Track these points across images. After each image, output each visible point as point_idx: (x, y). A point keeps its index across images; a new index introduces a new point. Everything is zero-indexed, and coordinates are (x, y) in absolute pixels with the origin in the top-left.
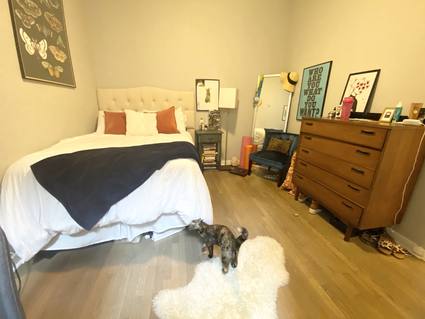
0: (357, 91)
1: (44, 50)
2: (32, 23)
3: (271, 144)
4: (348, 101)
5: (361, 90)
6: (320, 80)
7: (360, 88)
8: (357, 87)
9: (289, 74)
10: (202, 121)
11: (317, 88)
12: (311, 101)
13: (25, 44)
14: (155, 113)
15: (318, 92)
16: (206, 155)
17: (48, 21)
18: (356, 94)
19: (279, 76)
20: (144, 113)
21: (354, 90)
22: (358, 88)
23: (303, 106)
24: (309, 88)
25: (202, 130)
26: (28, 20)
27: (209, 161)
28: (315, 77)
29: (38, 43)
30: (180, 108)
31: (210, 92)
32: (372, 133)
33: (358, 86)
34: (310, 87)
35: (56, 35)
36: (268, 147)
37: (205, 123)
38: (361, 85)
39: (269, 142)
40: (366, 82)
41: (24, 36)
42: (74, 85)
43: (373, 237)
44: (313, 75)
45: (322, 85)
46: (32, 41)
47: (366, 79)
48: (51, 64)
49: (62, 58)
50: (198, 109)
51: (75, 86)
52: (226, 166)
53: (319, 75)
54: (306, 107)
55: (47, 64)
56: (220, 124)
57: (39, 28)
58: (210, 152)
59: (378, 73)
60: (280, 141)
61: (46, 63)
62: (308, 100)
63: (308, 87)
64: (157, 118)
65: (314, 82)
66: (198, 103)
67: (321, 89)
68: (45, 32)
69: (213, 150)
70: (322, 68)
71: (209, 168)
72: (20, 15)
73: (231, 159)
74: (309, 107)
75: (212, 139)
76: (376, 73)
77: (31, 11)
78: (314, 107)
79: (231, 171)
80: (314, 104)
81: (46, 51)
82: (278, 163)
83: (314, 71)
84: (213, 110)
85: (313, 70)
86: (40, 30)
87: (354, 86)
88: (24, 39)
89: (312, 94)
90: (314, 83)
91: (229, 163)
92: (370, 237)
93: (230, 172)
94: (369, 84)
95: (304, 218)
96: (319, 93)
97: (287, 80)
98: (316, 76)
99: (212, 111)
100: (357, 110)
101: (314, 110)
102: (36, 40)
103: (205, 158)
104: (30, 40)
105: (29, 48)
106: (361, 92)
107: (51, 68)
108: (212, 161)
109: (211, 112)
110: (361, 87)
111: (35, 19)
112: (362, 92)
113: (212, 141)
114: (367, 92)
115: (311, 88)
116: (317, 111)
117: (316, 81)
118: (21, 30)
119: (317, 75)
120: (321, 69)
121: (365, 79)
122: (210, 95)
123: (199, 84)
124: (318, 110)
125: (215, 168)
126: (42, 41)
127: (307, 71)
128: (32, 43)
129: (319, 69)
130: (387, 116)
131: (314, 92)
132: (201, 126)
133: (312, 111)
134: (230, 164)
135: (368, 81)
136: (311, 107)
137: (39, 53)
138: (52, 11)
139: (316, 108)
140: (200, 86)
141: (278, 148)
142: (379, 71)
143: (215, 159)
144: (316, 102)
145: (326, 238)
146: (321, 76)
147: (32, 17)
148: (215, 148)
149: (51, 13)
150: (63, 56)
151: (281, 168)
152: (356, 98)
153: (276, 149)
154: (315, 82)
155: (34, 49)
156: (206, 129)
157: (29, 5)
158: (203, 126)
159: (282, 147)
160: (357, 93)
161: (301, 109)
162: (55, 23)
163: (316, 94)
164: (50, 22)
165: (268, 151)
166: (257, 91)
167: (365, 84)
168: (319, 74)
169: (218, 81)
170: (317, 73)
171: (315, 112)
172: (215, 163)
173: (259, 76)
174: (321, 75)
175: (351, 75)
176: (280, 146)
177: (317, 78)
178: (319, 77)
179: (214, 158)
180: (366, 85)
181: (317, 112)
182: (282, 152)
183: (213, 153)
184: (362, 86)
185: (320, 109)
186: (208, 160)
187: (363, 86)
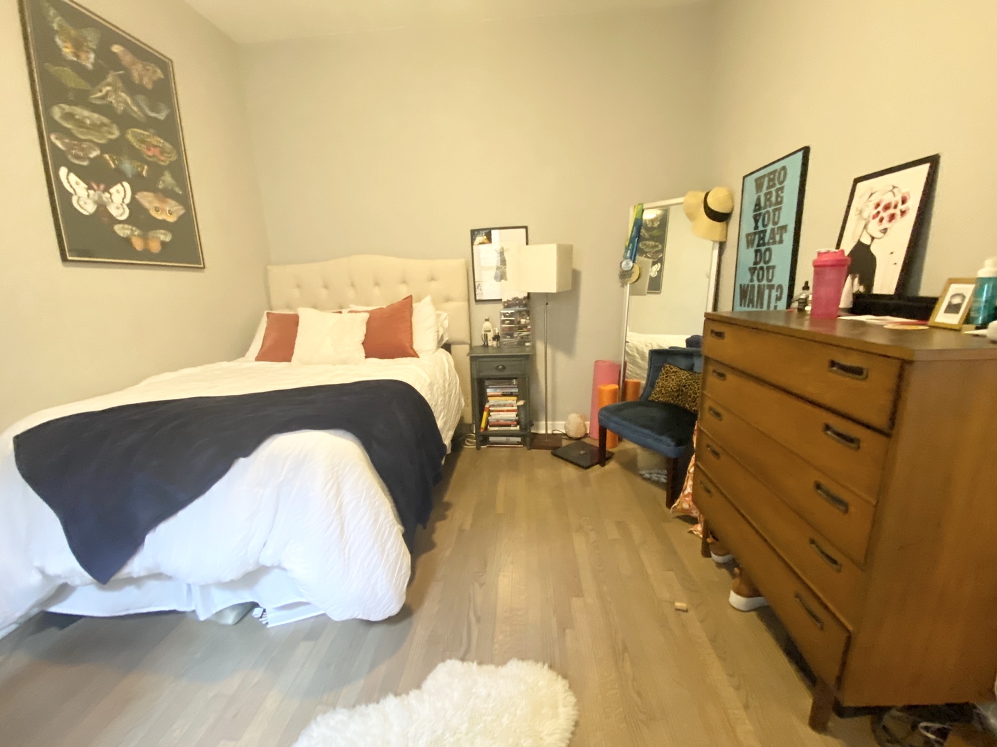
0: (874, 228)
1: (123, 202)
2: (94, 154)
3: (660, 382)
4: (829, 263)
5: (885, 224)
6: (781, 203)
7: (881, 220)
8: (874, 217)
9: (707, 195)
10: (487, 324)
11: (776, 227)
12: (762, 264)
13: (71, 195)
14: (364, 312)
15: (777, 238)
16: (493, 406)
17: (137, 146)
18: (873, 238)
19: (682, 203)
20: (351, 312)
21: (865, 227)
22: (878, 219)
23: (745, 279)
24: (756, 227)
25: (487, 345)
26: (82, 150)
27: (502, 422)
28: (768, 196)
29: (107, 190)
30: (428, 299)
31: (506, 255)
32: (856, 372)
33: (878, 213)
34: (760, 224)
35: (157, 170)
36: (653, 392)
37: (494, 331)
38: (887, 207)
39: (657, 378)
40: (899, 199)
41: (70, 181)
42: (201, 264)
43: (927, 729)
44: (764, 190)
45: (787, 217)
46: (90, 188)
47: (900, 191)
48: (138, 227)
49: (171, 214)
50: (477, 298)
51: (202, 266)
52: (546, 435)
53: (777, 191)
54: (752, 280)
55: (128, 229)
56: (529, 330)
57: (111, 162)
58: (503, 400)
59: (931, 167)
60: (684, 375)
61: (126, 226)
62: (756, 263)
63: (754, 225)
64: (369, 323)
65: (768, 209)
66: (476, 284)
67: (784, 228)
68: (128, 166)
69: (511, 395)
70: (784, 168)
71: (504, 439)
72: (63, 143)
73: (565, 419)
74: (759, 280)
75: (504, 368)
76: (925, 168)
77: (91, 132)
78: (771, 281)
79: (558, 452)
80: (771, 271)
81: (128, 205)
82: (664, 438)
83: (766, 179)
84: (510, 299)
85: (763, 177)
86: (113, 166)
87: (865, 215)
88: (71, 186)
89: (764, 244)
90: (768, 212)
91: (559, 427)
92: (914, 727)
93: (555, 455)
94: (908, 204)
95: (702, 622)
96: (781, 242)
97: (702, 209)
98: (770, 193)
99: (508, 301)
100: (877, 289)
101: (771, 287)
102: (102, 187)
103: (491, 413)
104: (86, 186)
105: (81, 203)
106: (885, 231)
107: (139, 236)
108: (509, 422)
109: (505, 302)
110: (886, 215)
111: (101, 146)
112: (888, 231)
113: (506, 373)
114: (903, 229)
115: (761, 228)
116: (777, 291)
117: (773, 208)
118: (63, 171)
119: (773, 190)
120: (782, 172)
121: (895, 190)
122: (505, 265)
123: (479, 239)
124: (779, 290)
125: (519, 439)
126: (119, 187)
127: (751, 181)
128: (91, 192)
129: (777, 174)
130: (953, 308)
131: (771, 238)
132: (486, 336)
133: (767, 292)
134: (564, 432)
135: (906, 195)
136: (765, 282)
137: (107, 209)
138: (150, 124)
139: (775, 282)
140: (481, 243)
141: (676, 394)
142: (934, 161)
143: (517, 418)
144: (774, 267)
145: (746, 707)
146: (782, 192)
147: (94, 142)
148: (515, 390)
149: (145, 130)
150: (175, 208)
151: (672, 455)
152: (873, 249)
153: (672, 399)
154: (770, 209)
155: (95, 202)
156: (495, 343)
157: (88, 122)
158: (490, 336)
159: (687, 393)
160: (874, 235)
161: (741, 285)
162: (155, 146)
163: (774, 243)
164: (143, 148)
165: (653, 401)
166: (627, 244)
167: (896, 207)
168: (778, 186)
169: (524, 230)
170: (774, 185)
171: (774, 293)
172: (518, 427)
173: (631, 209)
174: (781, 189)
175: (857, 181)
176: (682, 391)
177: (773, 199)
178: (778, 196)
179: (513, 416)
180: (901, 207)
181: (778, 293)
182: (687, 406)
183: (510, 402)
184: (888, 213)
185: (783, 285)
186: (498, 421)
187: (891, 211)
